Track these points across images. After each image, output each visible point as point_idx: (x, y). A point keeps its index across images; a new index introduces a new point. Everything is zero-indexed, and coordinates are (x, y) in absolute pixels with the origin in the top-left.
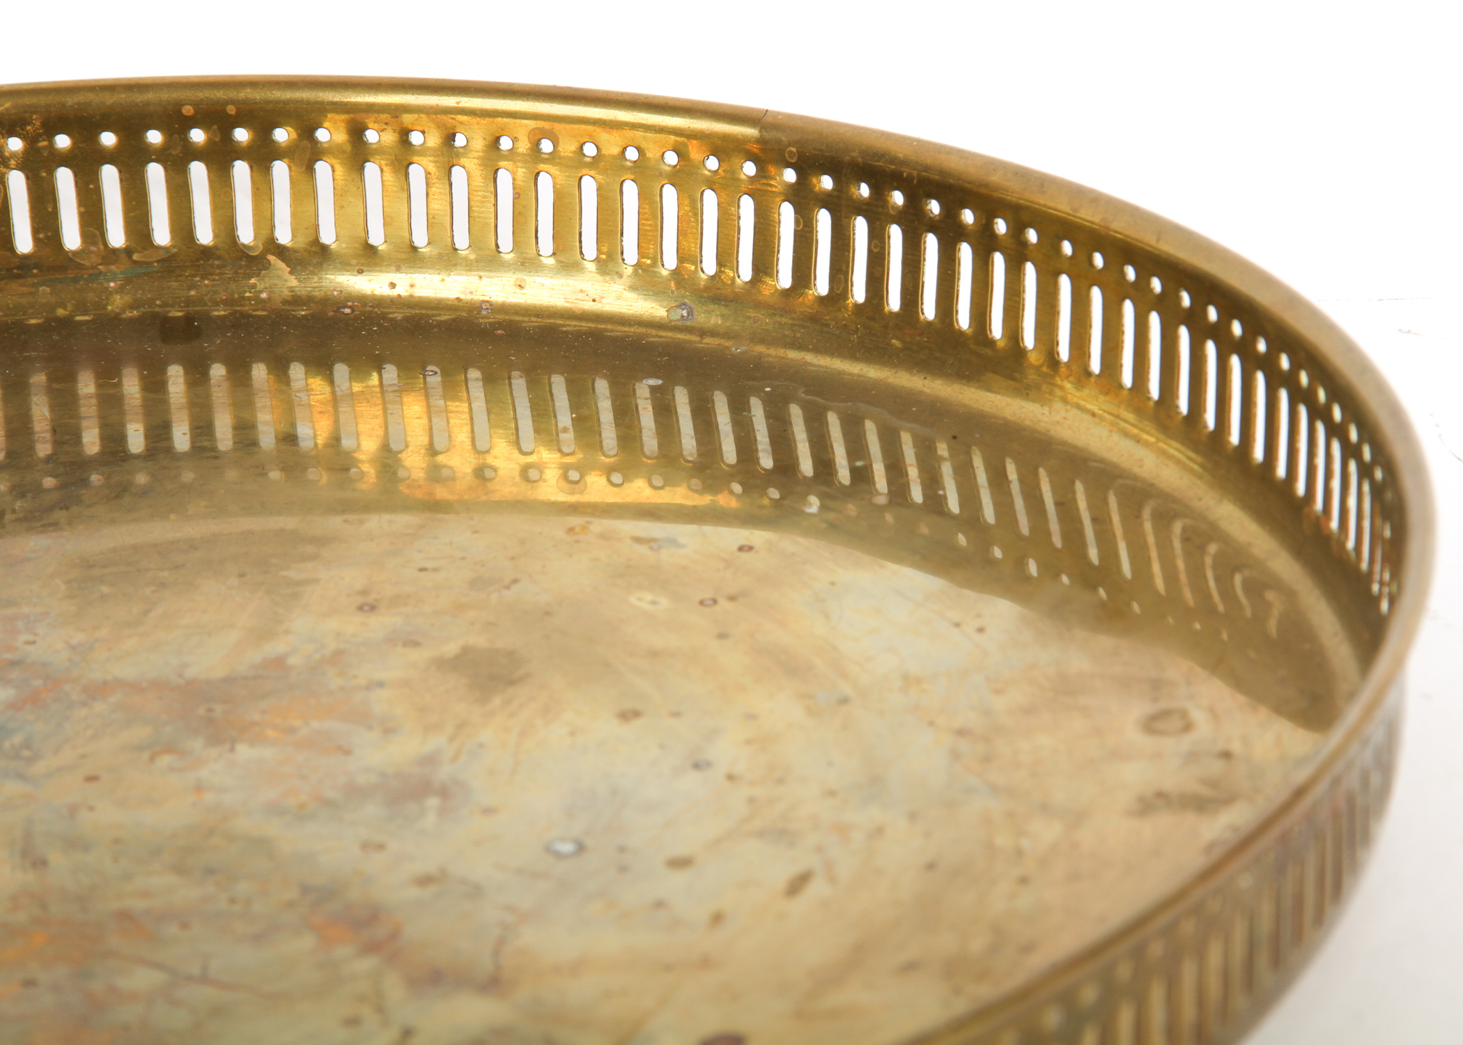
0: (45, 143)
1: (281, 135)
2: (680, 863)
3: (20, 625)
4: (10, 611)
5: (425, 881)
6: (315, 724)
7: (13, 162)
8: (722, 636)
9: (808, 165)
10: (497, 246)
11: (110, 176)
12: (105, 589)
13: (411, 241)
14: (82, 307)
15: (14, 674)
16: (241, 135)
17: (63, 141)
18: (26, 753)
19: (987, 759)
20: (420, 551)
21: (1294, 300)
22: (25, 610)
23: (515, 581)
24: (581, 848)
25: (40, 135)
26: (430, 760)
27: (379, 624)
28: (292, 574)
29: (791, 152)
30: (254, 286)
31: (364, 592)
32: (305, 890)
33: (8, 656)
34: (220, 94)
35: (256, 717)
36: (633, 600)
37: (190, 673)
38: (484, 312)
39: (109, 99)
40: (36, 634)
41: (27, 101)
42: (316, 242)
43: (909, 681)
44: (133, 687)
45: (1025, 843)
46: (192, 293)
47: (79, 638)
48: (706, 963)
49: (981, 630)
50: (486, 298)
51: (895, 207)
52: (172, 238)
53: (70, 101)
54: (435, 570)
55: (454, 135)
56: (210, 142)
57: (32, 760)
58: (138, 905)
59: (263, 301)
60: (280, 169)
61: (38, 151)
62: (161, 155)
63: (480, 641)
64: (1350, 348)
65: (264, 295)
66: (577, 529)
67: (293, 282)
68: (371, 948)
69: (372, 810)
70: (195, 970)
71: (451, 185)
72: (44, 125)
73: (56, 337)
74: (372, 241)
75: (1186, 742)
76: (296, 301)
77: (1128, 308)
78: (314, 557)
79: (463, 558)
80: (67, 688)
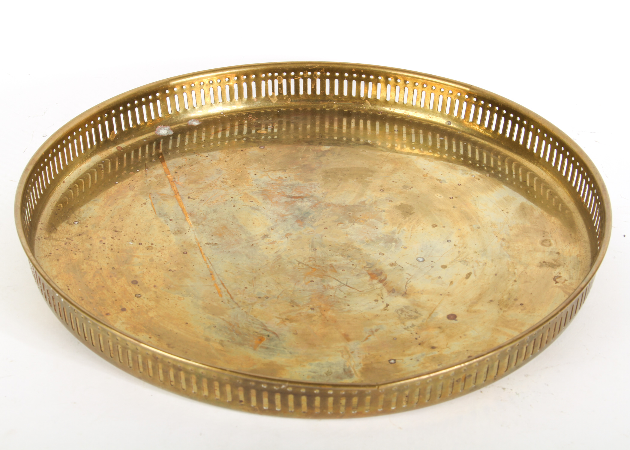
0: (325, 74)
1: (372, 77)
2: (444, 267)
3: (313, 186)
4: (311, 182)
5: (392, 265)
6: (371, 220)
7: (318, 77)
8: (454, 207)
9: (479, 98)
10: (412, 104)
11: (337, 82)
12: (330, 179)
13: (395, 101)
14: (328, 107)
15: (311, 199)
16: (364, 76)
17: (328, 74)
18: (313, 220)
19: (508, 247)
20: (393, 177)
21: (582, 152)
22: (314, 182)
23: (412, 187)
24: (424, 260)
25: (324, 72)
26: (393, 232)
27: (385, 195)
28: (367, 179)
29: (476, 95)
30: (362, 106)
31: (381, 186)
32: (368, 264)
33: (310, 194)
34: (360, 67)
35: (359, 216)
36: (436, 195)
37: (346, 203)
38: (408, 117)
39: (338, 66)
40: (316, 189)
41: (322, 65)
42: (376, 98)
43: (493, 224)
44: (335, 205)
45: (516, 271)
46: (350, 106)
47: (324, 191)
48: (449, 294)
49: (507, 213)
50: (409, 114)
51: (496, 110)
52: (347, 95)
53: (331, 66)
54: (396, 182)
55: (406, 81)
56: (357, 77)
57: (314, 222)
58: (334, 263)
59: (364, 109)
60: (370, 84)
61: (323, 75)
62: (347, 78)
63: (404, 202)
64: (594, 167)
65: (364, 108)
66: (425, 175)
67: (370, 106)
68: (381, 281)
69: (382, 244)
70: (345, 283)
71: (404, 91)
72: (325, 70)
73: (323, 113)
74: (387, 100)
75: (549, 249)
76: (370, 110)
77: (544, 142)
78: (372, 176)
79: (402, 180)
80: (322, 204)
